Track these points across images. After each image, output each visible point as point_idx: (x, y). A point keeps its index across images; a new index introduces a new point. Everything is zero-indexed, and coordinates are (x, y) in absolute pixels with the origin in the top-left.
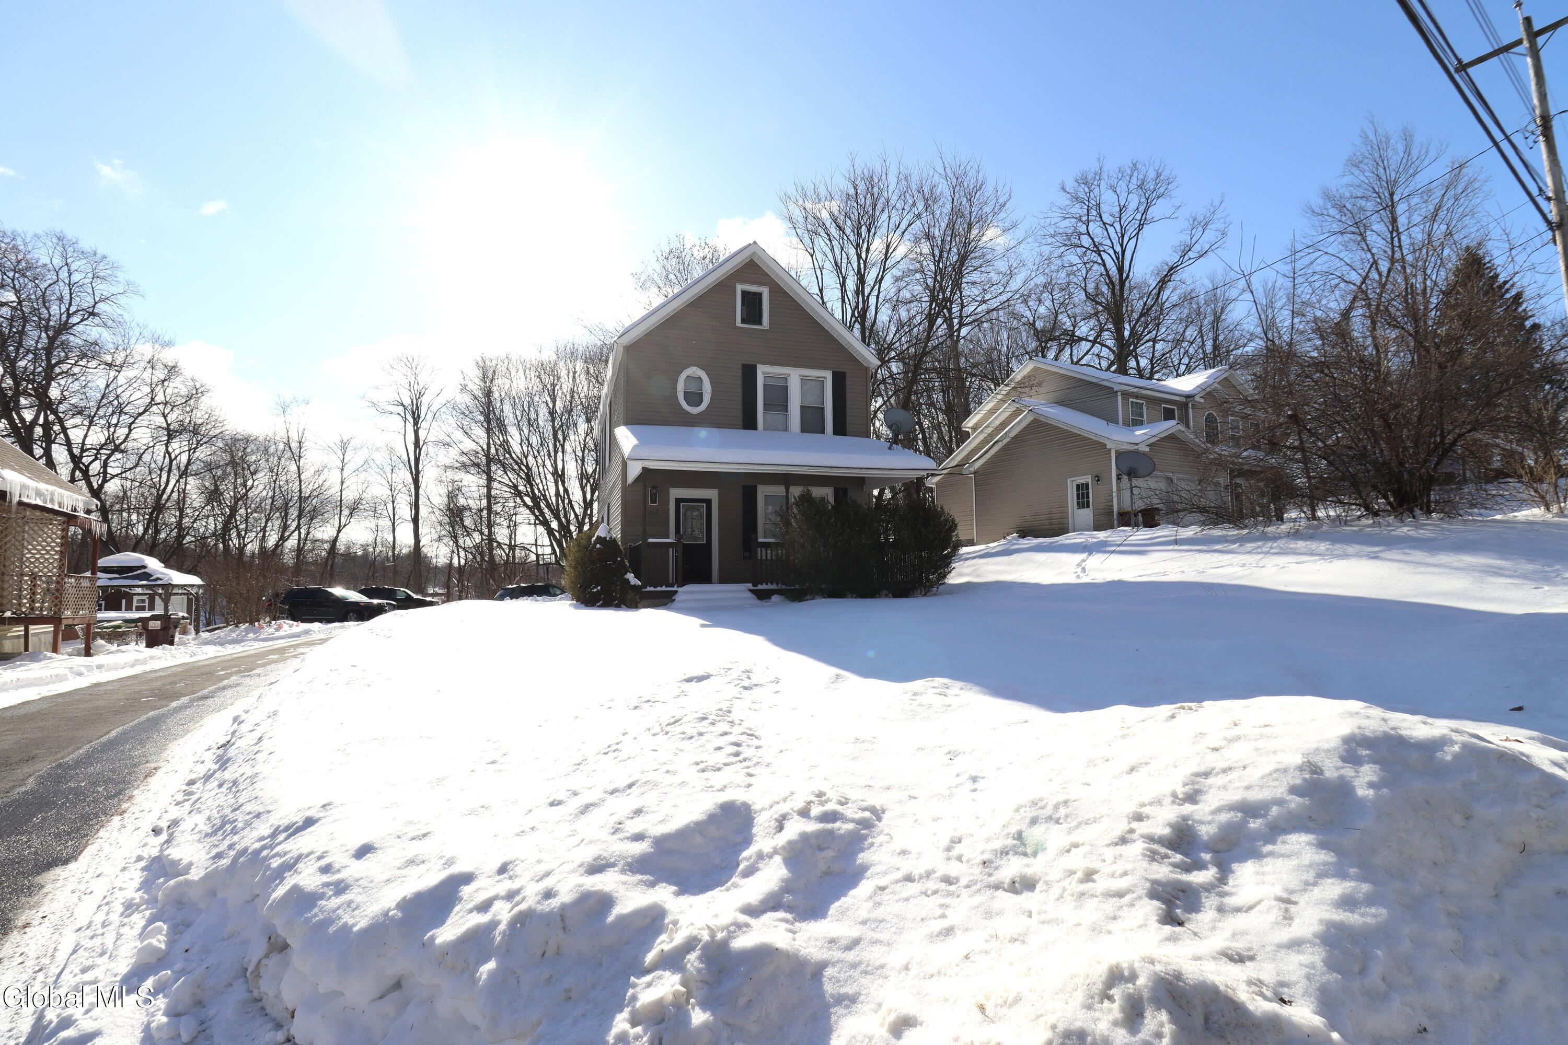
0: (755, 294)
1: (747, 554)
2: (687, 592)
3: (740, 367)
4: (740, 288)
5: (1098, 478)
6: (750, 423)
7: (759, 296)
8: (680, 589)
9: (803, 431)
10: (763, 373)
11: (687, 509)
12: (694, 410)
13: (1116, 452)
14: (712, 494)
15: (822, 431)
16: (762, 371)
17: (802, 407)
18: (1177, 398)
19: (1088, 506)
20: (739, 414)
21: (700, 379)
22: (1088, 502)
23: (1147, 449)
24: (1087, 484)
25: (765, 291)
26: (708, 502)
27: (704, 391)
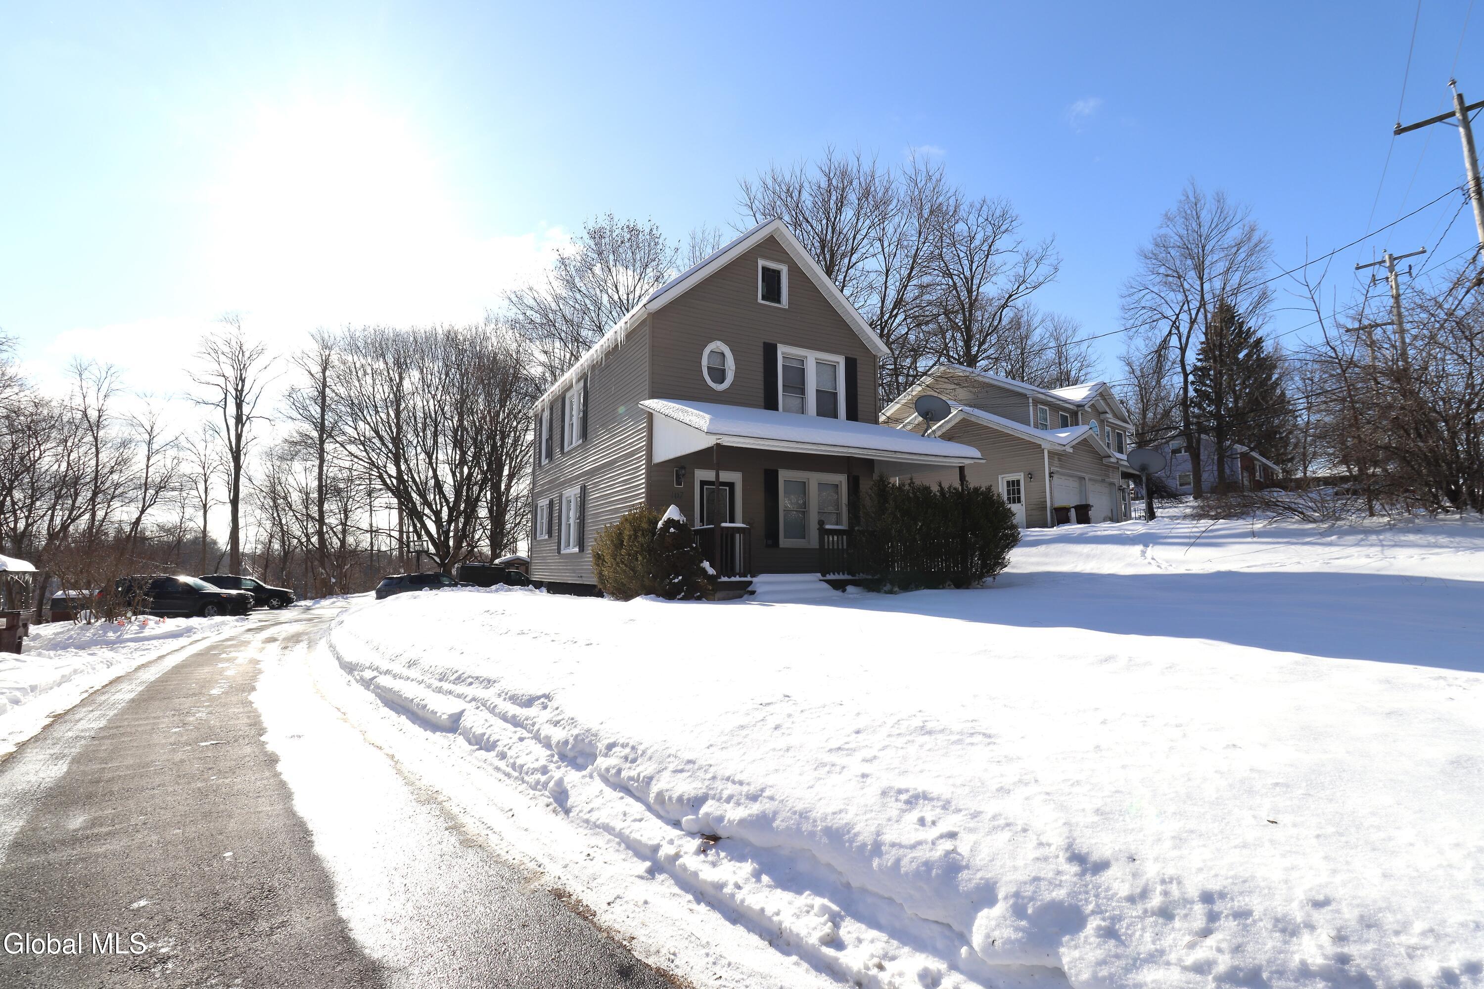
0: (774, 271)
1: (770, 542)
2: (761, 581)
3: (762, 345)
4: (761, 263)
5: (1030, 476)
6: (771, 403)
7: (777, 273)
8: (755, 580)
9: (818, 414)
10: (783, 353)
11: (711, 492)
12: (721, 387)
13: (1049, 452)
14: (734, 477)
15: (835, 416)
16: (782, 350)
17: (817, 390)
18: (1071, 407)
19: (1019, 501)
20: (761, 394)
21: (723, 354)
22: (1019, 499)
23: (1071, 451)
24: (1018, 481)
25: (784, 269)
26: (731, 485)
27: (726, 367)
